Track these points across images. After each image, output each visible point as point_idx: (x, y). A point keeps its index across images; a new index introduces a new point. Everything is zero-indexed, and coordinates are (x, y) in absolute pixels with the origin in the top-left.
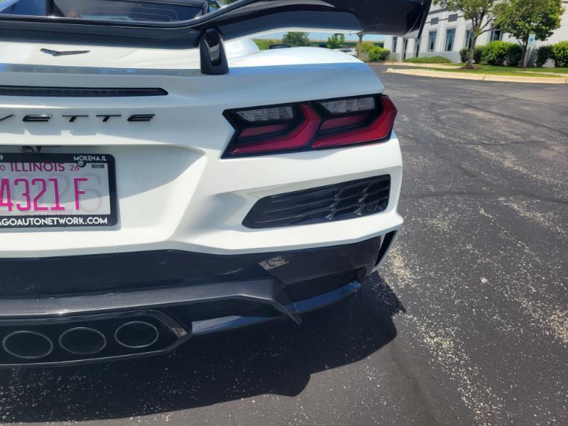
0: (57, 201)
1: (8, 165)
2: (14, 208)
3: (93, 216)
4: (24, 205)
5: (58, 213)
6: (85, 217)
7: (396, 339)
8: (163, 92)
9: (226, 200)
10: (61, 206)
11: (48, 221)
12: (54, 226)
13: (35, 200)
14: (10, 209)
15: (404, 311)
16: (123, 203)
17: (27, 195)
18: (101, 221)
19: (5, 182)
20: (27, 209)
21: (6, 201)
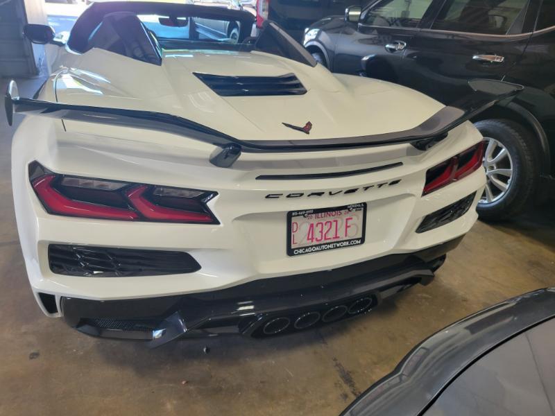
0: (336, 233)
1: (314, 215)
2: (314, 240)
3: (353, 240)
4: (319, 238)
5: (336, 240)
6: (349, 241)
8: (401, 164)
10: (338, 236)
11: (331, 246)
12: (334, 248)
13: (325, 235)
17: (321, 232)
18: (357, 242)
19: (312, 226)
20: (320, 240)
21: (311, 237)
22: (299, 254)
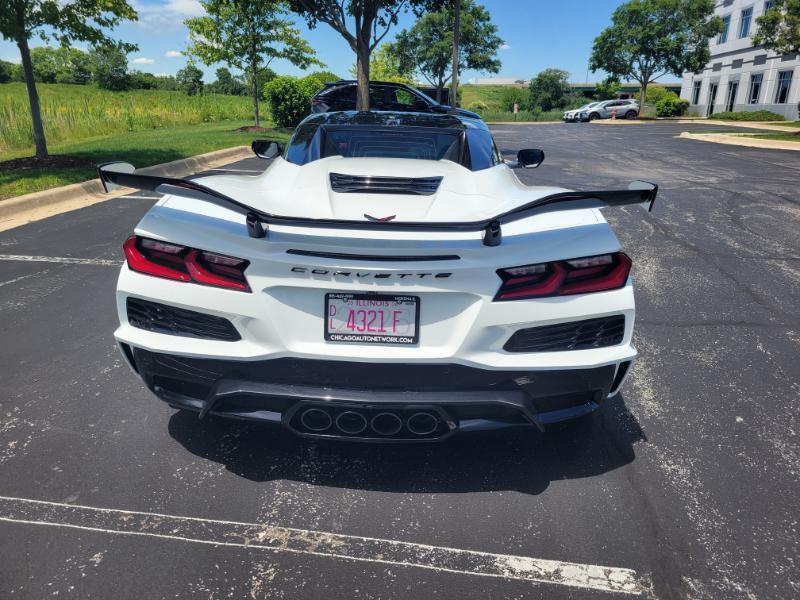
0: (382, 326)
1: (355, 301)
2: (356, 329)
3: (404, 337)
4: (361, 327)
5: (382, 333)
6: (399, 337)
7: (634, 462)
8: (457, 258)
9: (493, 331)
10: (384, 329)
11: (375, 339)
12: (378, 342)
13: (369, 325)
14: (353, 330)
15: (646, 440)
16: (423, 329)
17: (364, 321)
18: (408, 340)
19: (352, 312)
20: (362, 330)
21: (351, 324)
22: (336, 340)
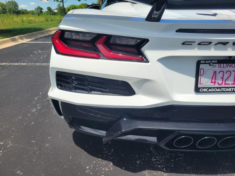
0: (234, 81)
1: (217, 65)
2: (216, 84)
4: (221, 82)
5: (234, 86)
11: (230, 90)
12: (232, 92)
13: (225, 81)
14: (215, 84)
17: (222, 78)
19: (215, 72)
20: (221, 84)
21: (213, 81)
22: (204, 92)
